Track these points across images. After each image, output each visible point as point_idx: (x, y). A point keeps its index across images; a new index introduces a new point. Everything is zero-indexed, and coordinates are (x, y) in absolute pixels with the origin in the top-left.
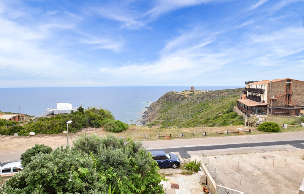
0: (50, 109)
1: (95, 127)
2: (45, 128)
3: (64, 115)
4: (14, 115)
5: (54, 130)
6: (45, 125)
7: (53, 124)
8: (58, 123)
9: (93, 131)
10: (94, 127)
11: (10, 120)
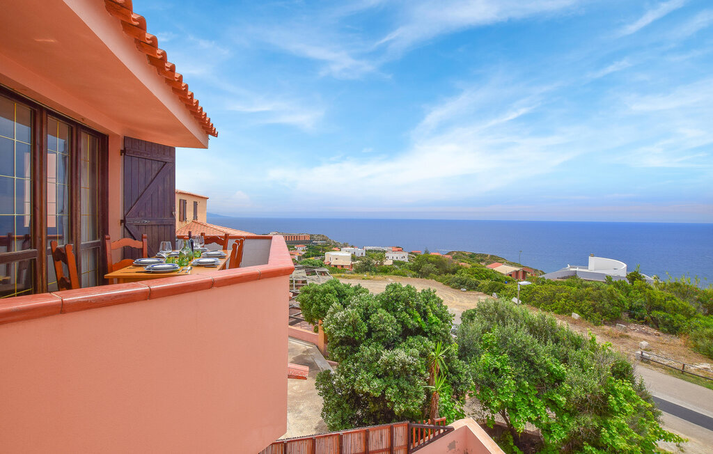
0: (571, 267)
1: (661, 328)
2: (538, 297)
3: (584, 282)
4: (517, 269)
5: (554, 306)
6: (540, 291)
7: (554, 295)
8: (565, 294)
9: (648, 336)
10: (658, 329)
11: (511, 275)
